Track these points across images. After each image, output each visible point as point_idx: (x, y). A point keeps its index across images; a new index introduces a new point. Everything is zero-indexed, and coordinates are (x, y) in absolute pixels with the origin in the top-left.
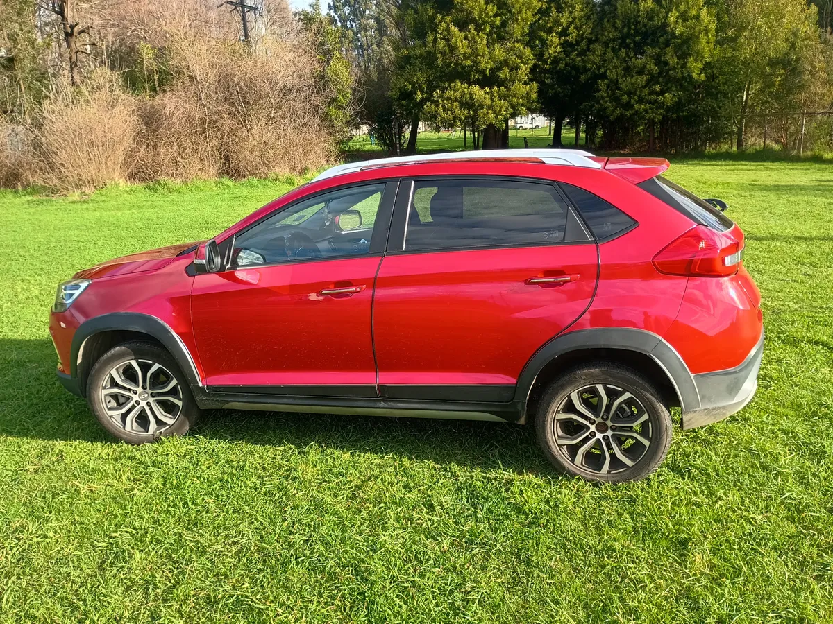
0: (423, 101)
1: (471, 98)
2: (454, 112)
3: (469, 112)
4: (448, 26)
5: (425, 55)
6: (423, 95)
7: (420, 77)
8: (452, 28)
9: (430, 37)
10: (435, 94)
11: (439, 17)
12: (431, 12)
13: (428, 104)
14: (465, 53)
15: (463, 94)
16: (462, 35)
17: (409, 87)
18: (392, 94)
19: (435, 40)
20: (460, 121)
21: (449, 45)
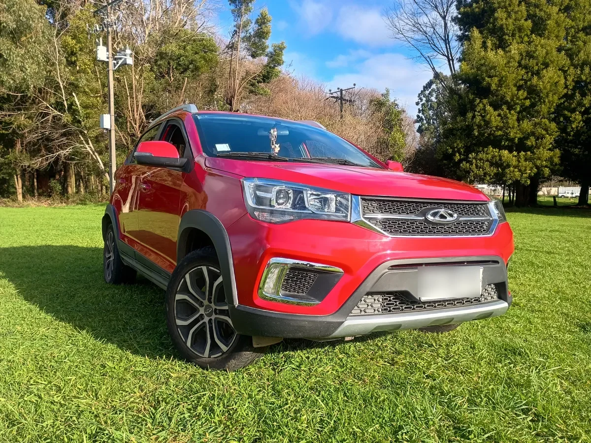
0: (460, 161)
1: (500, 159)
2: (485, 170)
3: (498, 170)
4: (485, 106)
5: (465, 127)
6: (460, 157)
7: (460, 144)
8: (488, 108)
9: (470, 115)
10: (470, 156)
11: (478, 101)
12: (471, 97)
13: (464, 163)
14: (498, 126)
15: (494, 156)
16: (496, 113)
17: (450, 151)
18: (437, 156)
19: (474, 117)
20: (490, 176)
21: (485, 121)
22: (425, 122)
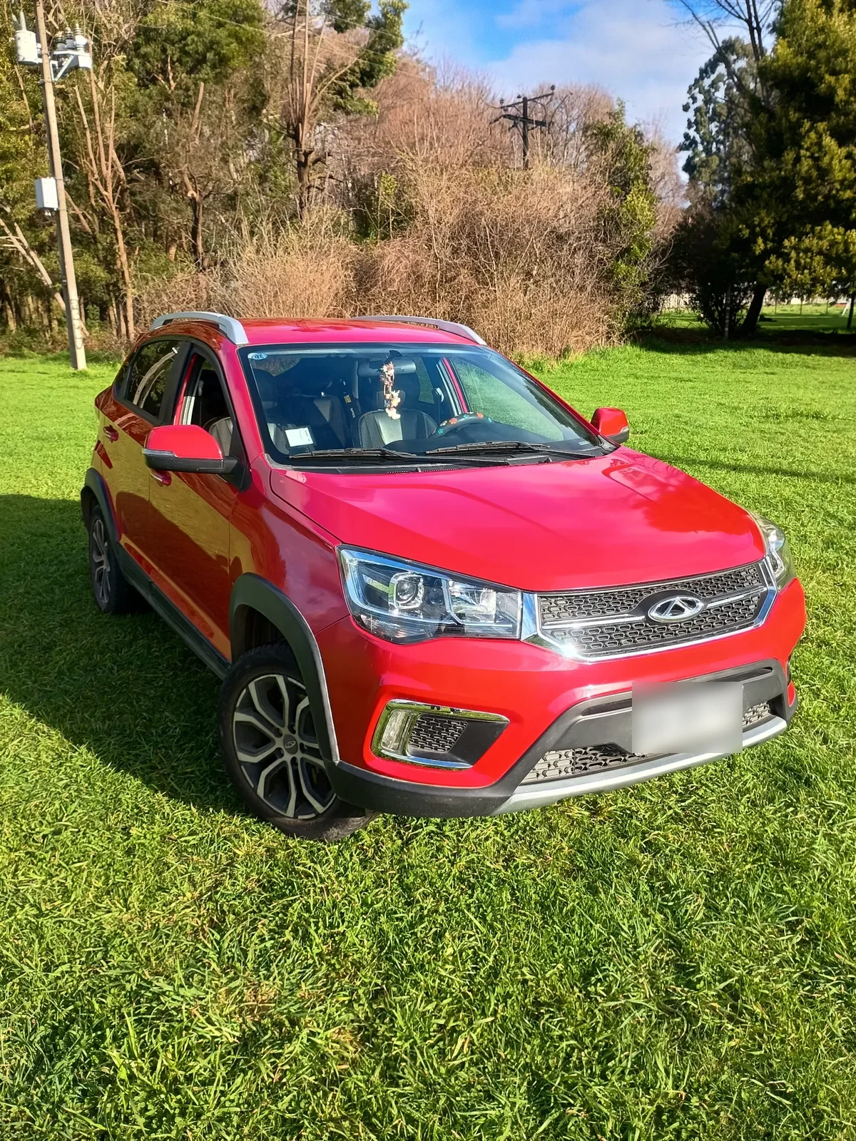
0: (766, 254)
1: (846, 250)
2: (815, 271)
3: (840, 272)
4: (821, 137)
5: (778, 182)
6: (766, 244)
7: (765, 218)
8: (828, 141)
9: (789, 156)
10: (786, 243)
11: (807, 125)
12: (794, 116)
13: (773, 258)
14: (845, 179)
15: (833, 244)
16: (843, 151)
17: (746, 233)
18: (721, 243)
19: (797, 160)
20: (823, 284)
21: (819, 168)
22: (700, 148)
